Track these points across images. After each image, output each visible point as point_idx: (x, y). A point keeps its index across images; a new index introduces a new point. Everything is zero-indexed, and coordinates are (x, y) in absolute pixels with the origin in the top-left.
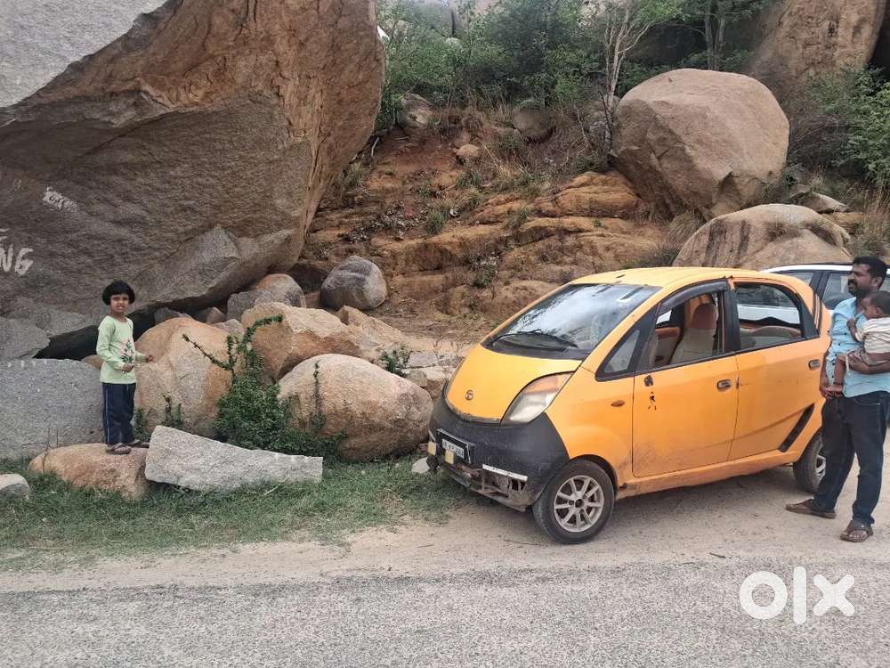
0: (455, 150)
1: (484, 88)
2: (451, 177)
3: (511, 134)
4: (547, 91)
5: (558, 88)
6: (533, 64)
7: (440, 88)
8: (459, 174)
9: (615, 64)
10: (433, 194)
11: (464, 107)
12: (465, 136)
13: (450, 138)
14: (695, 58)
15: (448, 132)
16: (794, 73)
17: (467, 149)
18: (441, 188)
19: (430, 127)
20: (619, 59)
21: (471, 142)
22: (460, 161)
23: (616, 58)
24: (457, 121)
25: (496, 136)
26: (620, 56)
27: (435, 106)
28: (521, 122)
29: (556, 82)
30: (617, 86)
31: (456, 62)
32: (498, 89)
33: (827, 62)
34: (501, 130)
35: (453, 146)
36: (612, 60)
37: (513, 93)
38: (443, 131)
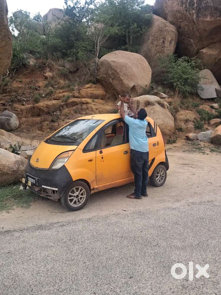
0: (44, 74)
1: (54, 53)
2: (43, 83)
3: (64, 69)
4: (76, 56)
5: (79, 55)
6: (71, 46)
7: (38, 52)
8: (46, 82)
9: (98, 47)
10: (36, 89)
11: (47, 59)
12: (48, 69)
13: (42, 70)
14: (123, 47)
15: (42, 68)
16: (153, 55)
17: (48, 74)
18: (39, 87)
19: (35, 66)
20: (99, 46)
21: (50, 71)
22: (46, 78)
23: (98, 46)
24: (45, 64)
25: (58, 70)
26: (99, 45)
27: (37, 59)
28: (68, 65)
29: (78, 52)
30: (99, 55)
31: (44, 43)
32: (59, 54)
33: (162, 52)
34: (60, 68)
35: (44, 73)
36: (97, 46)
37: (64, 55)
38: (39, 67)
